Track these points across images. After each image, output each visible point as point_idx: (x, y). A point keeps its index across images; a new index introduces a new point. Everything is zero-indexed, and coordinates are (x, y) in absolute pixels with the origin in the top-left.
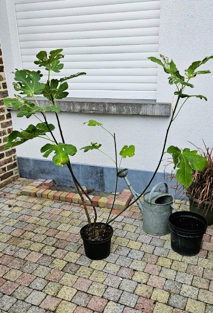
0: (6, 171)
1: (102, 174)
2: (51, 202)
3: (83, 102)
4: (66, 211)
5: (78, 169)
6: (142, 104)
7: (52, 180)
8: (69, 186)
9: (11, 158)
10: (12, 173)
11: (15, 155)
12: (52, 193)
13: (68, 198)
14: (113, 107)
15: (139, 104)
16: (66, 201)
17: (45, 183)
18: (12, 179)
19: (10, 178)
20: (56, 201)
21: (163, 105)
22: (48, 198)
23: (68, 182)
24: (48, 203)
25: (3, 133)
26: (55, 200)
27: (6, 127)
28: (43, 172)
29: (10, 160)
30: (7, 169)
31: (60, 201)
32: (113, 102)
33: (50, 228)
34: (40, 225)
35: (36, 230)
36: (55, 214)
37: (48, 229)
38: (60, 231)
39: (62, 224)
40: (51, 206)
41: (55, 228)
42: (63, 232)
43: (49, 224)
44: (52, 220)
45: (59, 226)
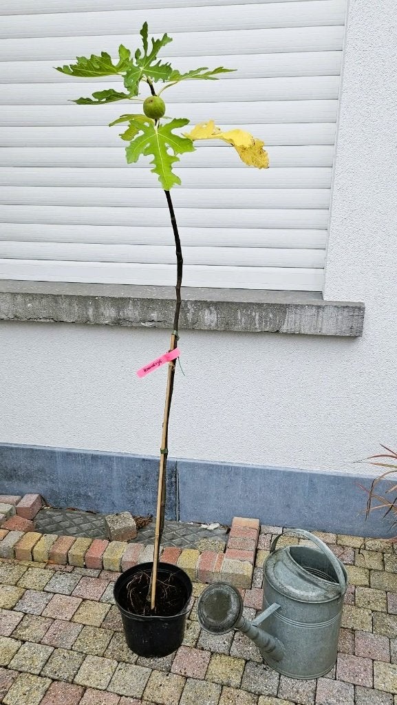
1: (173, 479)
2: (43, 571)
3: (122, 299)
4: (91, 603)
5: (109, 467)
6: (288, 306)
7: (37, 495)
8: (85, 509)
12: (43, 544)
13: (91, 558)
14: (207, 312)
15: (281, 305)
16: (85, 567)
17: (18, 506)
20: (57, 567)
21: (346, 310)
22: (33, 560)
23: (81, 500)
24: (36, 576)
26: (53, 566)
28: (11, 476)
31: (69, 568)
32: (209, 300)
33: (54, 680)
34: (20, 672)
35: (13, 692)
36: (60, 617)
37: (47, 686)
38: (85, 690)
39: (89, 658)
40: (46, 589)
41: (68, 677)
42: (95, 692)
43: (48, 664)
44: (54, 643)
45: (79, 669)
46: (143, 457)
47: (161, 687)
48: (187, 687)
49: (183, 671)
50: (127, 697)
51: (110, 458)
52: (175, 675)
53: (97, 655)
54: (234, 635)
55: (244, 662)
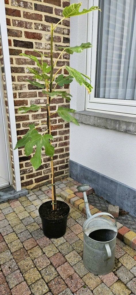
0: (57, 170)
5: (116, 186)
7: (92, 188)
9: (64, 160)
10: (62, 173)
11: (68, 158)
12: (83, 205)
18: (62, 177)
19: (60, 176)
22: (78, 209)
23: (105, 195)
24: (76, 214)
25: (59, 139)
26: (83, 214)
27: (63, 134)
28: (86, 179)
29: (63, 162)
30: (58, 169)
33: (60, 252)
34: (53, 243)
35: (47, 248)
36: (74, 232)
37: (56, 252)
38: (66, 262)
39: (74, 251)
40: (76, 220)
41: (64, 254)
42: (69, 264)
43: (61, 245)
44: (67, 240)
45: (69, 253)
46: (129, 187)
47: (91, 279)
48: (100, 286)
49: (103, 278)
50: (77, 274)
51: (117, 183)
52: (99, 278)
53: (77, 252)
54: (133, 278)
55: (130, 292)
